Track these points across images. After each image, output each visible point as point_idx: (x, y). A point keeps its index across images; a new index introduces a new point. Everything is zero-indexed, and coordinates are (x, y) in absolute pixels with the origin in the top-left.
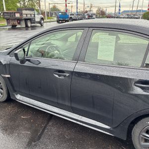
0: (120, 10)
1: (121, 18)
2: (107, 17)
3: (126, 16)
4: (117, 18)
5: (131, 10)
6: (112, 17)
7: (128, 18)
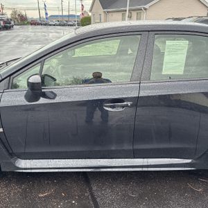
0: (46, 14)
1: (51, 25)
2: (32, 24)
3: (58, 23)
4: (45, 25)
5: (61, 14)
6: (38, 24)
7: (60, 25)
